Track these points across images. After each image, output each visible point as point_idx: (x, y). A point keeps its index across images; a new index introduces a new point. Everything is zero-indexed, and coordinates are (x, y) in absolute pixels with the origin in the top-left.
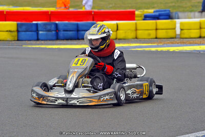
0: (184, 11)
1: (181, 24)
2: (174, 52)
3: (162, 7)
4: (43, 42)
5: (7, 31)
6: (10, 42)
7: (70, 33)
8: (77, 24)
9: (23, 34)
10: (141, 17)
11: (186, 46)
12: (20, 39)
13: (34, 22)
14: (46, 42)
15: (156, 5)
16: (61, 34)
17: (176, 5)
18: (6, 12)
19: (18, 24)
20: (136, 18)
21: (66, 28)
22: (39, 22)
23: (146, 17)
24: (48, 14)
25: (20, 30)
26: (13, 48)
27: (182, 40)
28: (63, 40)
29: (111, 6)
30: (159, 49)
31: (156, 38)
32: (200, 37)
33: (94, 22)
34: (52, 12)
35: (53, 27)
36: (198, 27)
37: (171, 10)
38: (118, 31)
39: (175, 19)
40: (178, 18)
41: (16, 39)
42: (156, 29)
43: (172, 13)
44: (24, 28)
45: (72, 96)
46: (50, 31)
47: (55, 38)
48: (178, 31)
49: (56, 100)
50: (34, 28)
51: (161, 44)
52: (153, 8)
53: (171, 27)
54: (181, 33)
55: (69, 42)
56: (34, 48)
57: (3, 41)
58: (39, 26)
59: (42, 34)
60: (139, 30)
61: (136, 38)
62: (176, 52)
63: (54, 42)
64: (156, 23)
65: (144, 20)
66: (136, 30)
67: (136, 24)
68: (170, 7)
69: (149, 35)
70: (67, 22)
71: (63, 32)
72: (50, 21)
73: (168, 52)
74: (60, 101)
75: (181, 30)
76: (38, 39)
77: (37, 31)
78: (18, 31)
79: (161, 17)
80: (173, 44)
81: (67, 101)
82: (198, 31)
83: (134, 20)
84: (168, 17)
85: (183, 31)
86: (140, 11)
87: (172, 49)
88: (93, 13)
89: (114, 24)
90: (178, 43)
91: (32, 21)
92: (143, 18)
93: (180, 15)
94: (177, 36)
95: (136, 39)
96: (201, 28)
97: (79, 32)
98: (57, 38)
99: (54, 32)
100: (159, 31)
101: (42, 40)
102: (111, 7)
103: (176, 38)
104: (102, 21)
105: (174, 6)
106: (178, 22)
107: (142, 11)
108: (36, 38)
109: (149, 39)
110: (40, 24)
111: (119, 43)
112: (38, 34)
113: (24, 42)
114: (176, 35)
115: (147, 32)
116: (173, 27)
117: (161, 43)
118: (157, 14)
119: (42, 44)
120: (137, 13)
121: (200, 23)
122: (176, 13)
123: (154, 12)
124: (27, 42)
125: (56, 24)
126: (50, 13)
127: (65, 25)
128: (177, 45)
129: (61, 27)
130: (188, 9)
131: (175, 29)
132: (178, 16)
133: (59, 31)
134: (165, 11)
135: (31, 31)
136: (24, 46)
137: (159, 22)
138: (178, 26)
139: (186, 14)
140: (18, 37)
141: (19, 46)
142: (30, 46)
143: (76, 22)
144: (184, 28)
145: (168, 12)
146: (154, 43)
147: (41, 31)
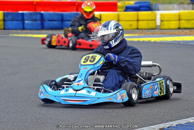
0: (163, 3)
1: (161, 15)
2: (155, 43)
4: (28, 31)
7: (55, 23)
8: (62, 15)
9: (9, 23)
10: (122, 8)
11: (167, 36)
12: (6, 28)
13: (20, 12)
14: (31, 31)
16: (47, 23)
19: (4, 14)
20: (118, 10)
21: (51, 18)
22: (25, 12)
23: (128, 9)
24: (34, 4)
25: (6, 19)
27: (162, 31)
28: (48, 29)
30: (141, 39)
31: (138, 29)
32: (179, 28)
33: (78, 12)
34: (37, 2)
35: (39, 16)
36: (177, 19)
37: (151, 2)
39: (155, 10)
40: (158, 10)
41: (2, 28)
42: (138, 20)
43: (152, 5)
44: (10, 17)
46: (35, 20)
47: (40, 27)
48: (158, 23)
50: (20, 18)
51: (143, 35)
53: (151, 18)
54: (161, 24)
55: (54, 31)
56: (20, 37)
58: (25, 15)
59: (27, 23)
60: (121, 21)
62: (158, 42)
63: (40, 31)
64: (138, 14)
65: (125, 11)
66: (119, 20)
67: (118, 15)
69: (131, 25)
70: (52, 12)
71: (48, 22)
72: (36, 11)
73: (149, 42)
75: (162, 21)
76: (24, 29)
77: (23, 20)
78: (4, 20)
79: (142, 9)
80: (153, 35)
82: (177, 22)
83: (116, 11)
84: (148, 9)
85: (163, 23)
86: (121, 2)
87: (153, 39)
88: (77, 4)
89: (97, 15)
90: (158, 34)
91: (18, 11)
92: (124, 9)
93: (160, 6)
94: (158, 27)
96: (180, 20)
97: (64, 22)
98: (43, 28)
99: (39, 22)
100: (140, 22)
101: (28, 29)
103: (156, 29)
106: (158, 13)
107: (123, 2)
108: (22, 27)
109: (131, 29)
110: (26, 14)
112: (23, 23)
113: (10, 31)
114: (157, 26)
115: (128, 23)
117: (142, 33)
118: (138, 5)
119: (28, 33)
120: (119, 4)
121: (179, 15)
122: (156, 5)
123: (135, 3)
124: (13, 31)
125: (42, 15)
126: (35, 3)
127: (50, 15)
128: (157, 35)
129: (46, 17)
131: (155, 20)
132: (158, 8)
133: (45, 21)
134: (146, 3)
135: (17, 20)
136: (10, 35)
137: (141, 13)
138: (158, 17)
139: (165, 6)
140: (4, 26)
141: (5, 34)
142: (16, 35)
143: (61, 13)
144: (164, 20)
145: (148, 4)
146: (136, 34)
147: (27, 20)
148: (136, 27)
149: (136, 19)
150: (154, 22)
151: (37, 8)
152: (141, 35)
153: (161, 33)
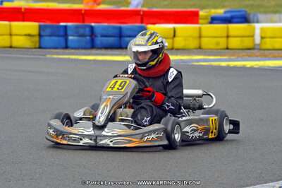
0: (265, 13)
1: (262, 29)
2: (252, 68)
3: (236, 6)
4: (73, 51)
5: (26, 35)
6: (30, 50)
7: (111, 39)
8: (120, 28)
10: (206, 19)
11: (269, 60)
12: (42, 46)
13: (62, 24)
14: (77, 51)
15: (226, 4)
16: (99, 40)
17: (256, 3)
18: (26, 9)
19: (40, 27)
20: (200, 21)
21: (105, 32)
22: (69, 24)
23: (214, 20)
24: (82, 14)
25: (42, 33)
26: (33, 58)
27: (262, 51)
28: (101, 48)
29: (166, 3)
30: (232, 64)
31: (227, 49)
33: (143, 25)
34: (85, 10)
35: (88, 30)
37: (248, 10)
38: (175, 39)
39: (254, 22)
40: (258, 22)
41: (37, 46)
42: (228, 37)
43: (249, 14)
44: (48, 31)
45: (104, 133)
46: (82, 35)
47: (89, 45)
49: (81, 139)
50: (62, 32)
51: (235, 57)
52: (223, 7)
53: (247, 34)
54: (261, 42)
55: (109, 51)
56: (62, 59)
57: (20, 48)
58: (68, 29)
59: (72, 40)
60: (205, 37)
61: (200, 48)
62: (256, 68)
63: (89, 51)
64: (228, 28)
65: (210, 23)
66: (200, 37)
67: (200, 28)
68: (247, 6)
69: (218, 43)
70: (106, 24)
71: (100, 38)
72: (83, 22)
73: (244, 68)
74: (86, 141)
75: (262, 38)
76: (66, 47)
77: (66, 35)
78: (40, 35)
79: (234, 20)
80: (250, 58)
81: (95, 140)
83: (197, 23)
84: (243, 20)
85: (264, 40)
86: (205, 10)
87: (249, 64)
88: (141, 13)
89: (170, 29)
90: (257, 56)
91: (59, 22)
92: (209, 20)
93: (261, 17)
94: (257, 47)
95: (199, 50)
97: (123, 39)
98: (92, 46)
99: (88, 38)
100: (231, 40)
101: (72, 48)
102: (165, 6)
103: (254, 49)
104: (154, 24)
105: (252, 5)
106: (258, 26)
107: (208, 10)
108: (64, 45)
109: (217, 49)
110: (70, 27)
111: (177, 55)
112: (66, 40)
113: (48, 50)
114: (255, 45)
115: (214, 40)
116: (251, 34)
117: (233, 55)
118: (229, 15)
119: (72, 54)
120: (201, 13)
122: (254, 15)
123: (225, 12)
124: (51, 50)
125: (92, 28)
126: (83, 12)
127: (104, 28)
128: (256, 58)
129: (98, 31)
130: (271, 9)
131: (253, 36)
132: (258, 19)
133: (96, 36)
134: (239, 11)
135: (58, 36)
136: (48, 56)
137: (232, 26)
138: (258, 33)
139: (269, 16)
140: (40, 43)
141: (41, 55)
142: (56, 56)
143: (118, 25)
144: (266, 36)
145: (244, 13)
146: (225, 56)
147: (71, 36)
148: (225, 47)
149: (226, 35)
150: (251, 39)
151: (86, 18)
152: (232, 57)
153: (261, 56)
